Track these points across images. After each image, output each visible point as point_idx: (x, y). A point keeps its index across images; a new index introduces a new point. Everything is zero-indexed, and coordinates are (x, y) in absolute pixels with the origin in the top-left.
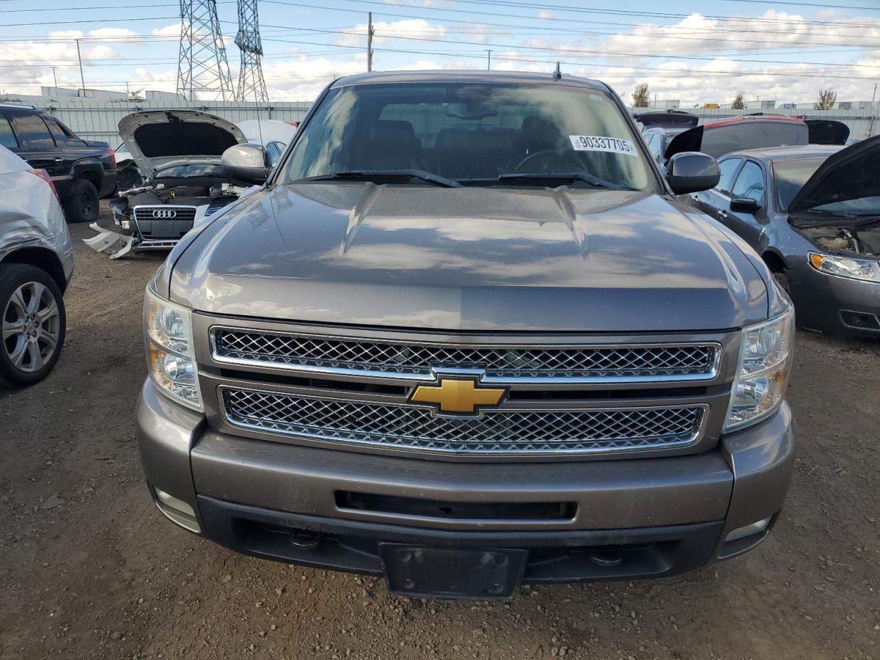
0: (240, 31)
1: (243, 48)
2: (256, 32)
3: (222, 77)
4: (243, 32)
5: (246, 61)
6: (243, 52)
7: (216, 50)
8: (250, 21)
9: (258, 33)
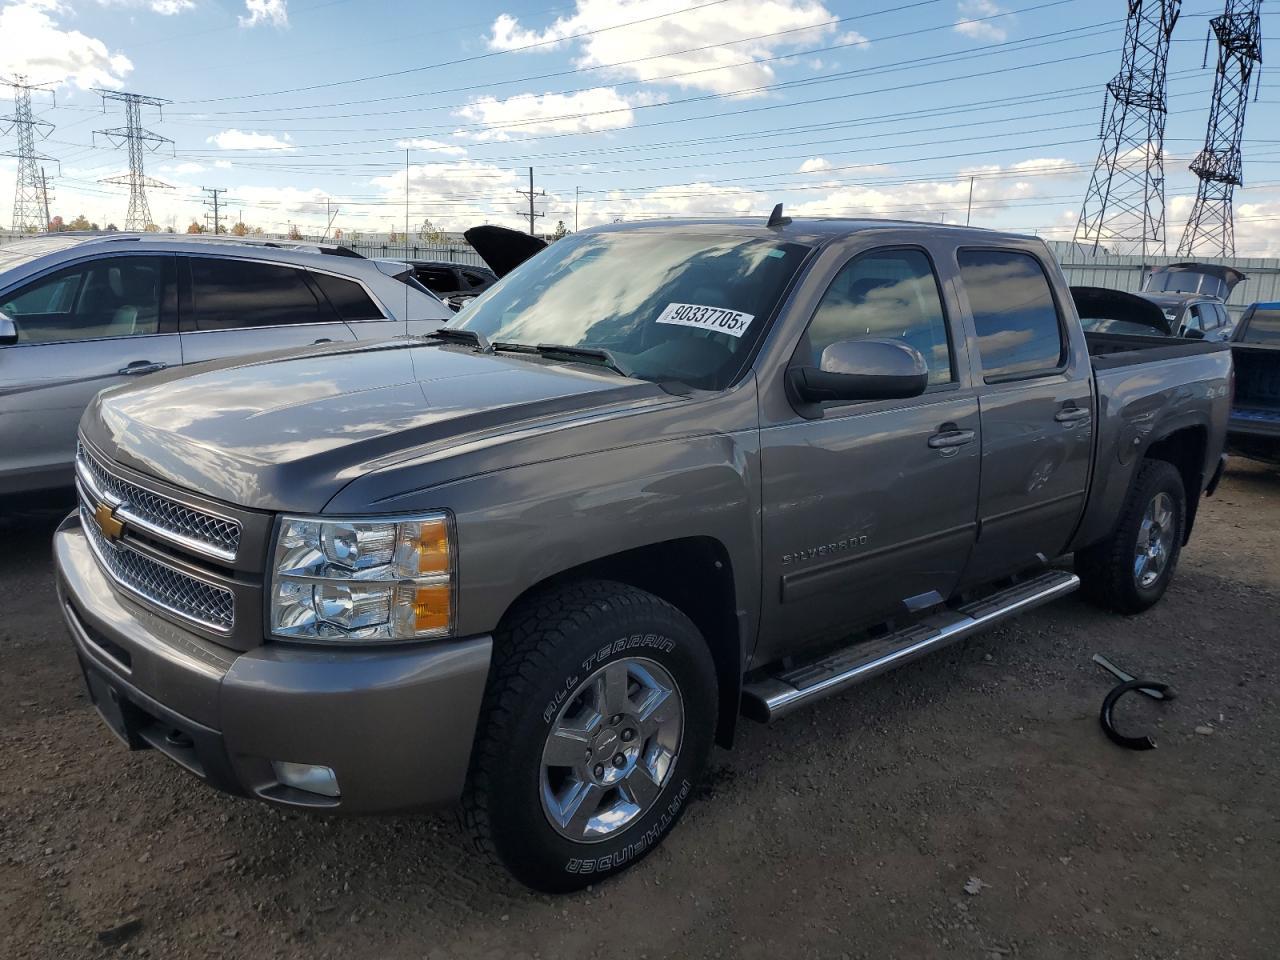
0: (1206, 150)
1: (1205, 175)
2: (1235, 150)
3: (1148, 218)
4: (1212, 152)
5: (1207, 195)
6: (1203, 182)
7: (1147, 181)
8: (1227, 134)
9: (1238, 151)
